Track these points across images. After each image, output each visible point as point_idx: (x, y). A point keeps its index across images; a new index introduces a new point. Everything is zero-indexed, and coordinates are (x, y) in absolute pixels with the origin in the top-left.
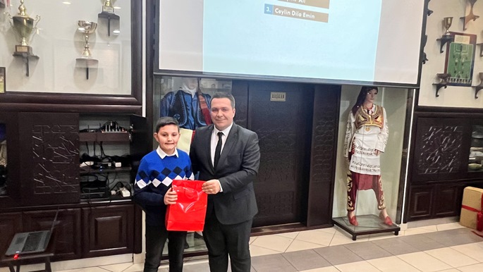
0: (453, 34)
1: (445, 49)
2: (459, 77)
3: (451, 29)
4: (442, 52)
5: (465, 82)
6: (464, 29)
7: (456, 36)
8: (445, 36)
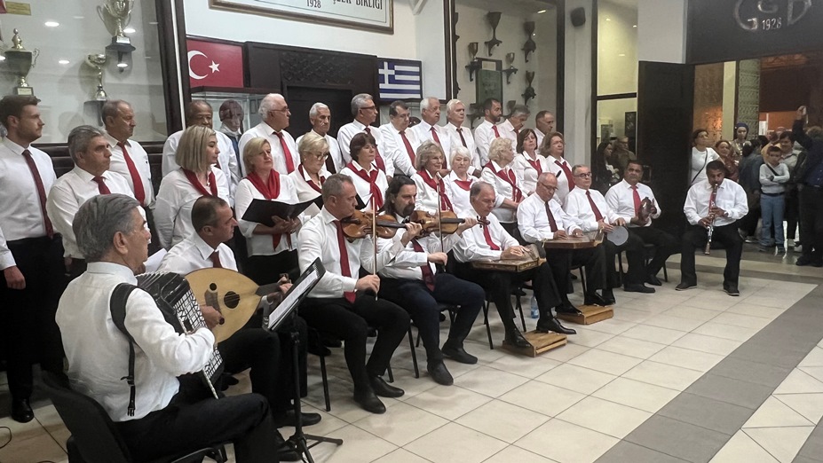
0: (481, 60)
1: (474, 77)
3: (478, 55)
4: (471, 80)
6: (490, 55)
7: (483, 62)
8: (472, 63)
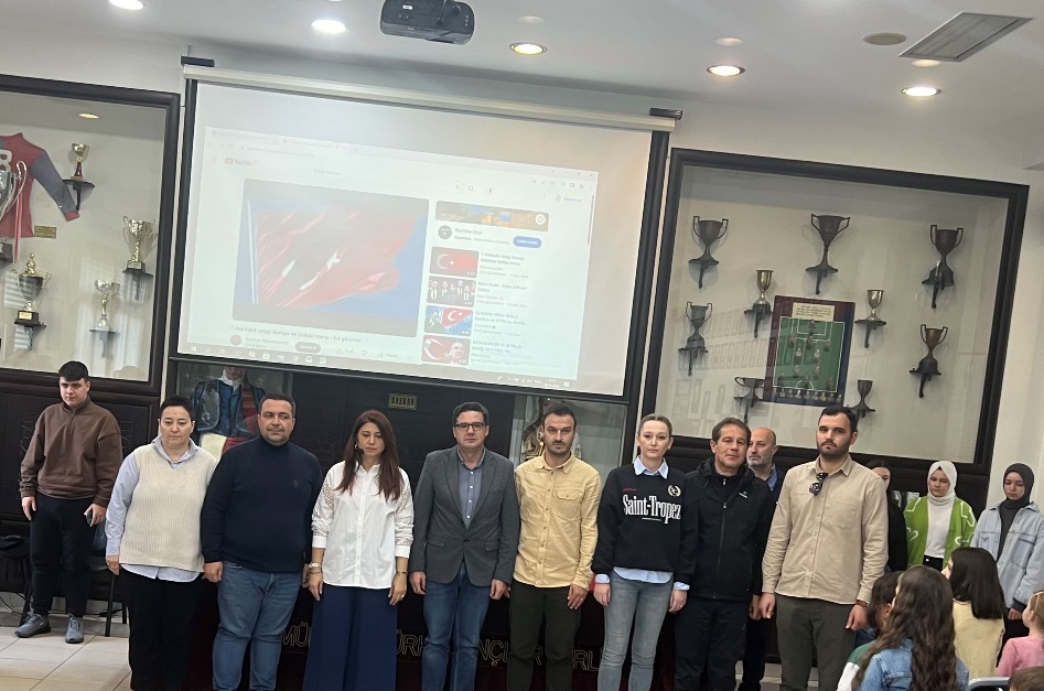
2: (807, 386)
4: (756, 335)
5: (823, 398)
6: (818, 293)
7: (796, 305)
8: (756, 306)
